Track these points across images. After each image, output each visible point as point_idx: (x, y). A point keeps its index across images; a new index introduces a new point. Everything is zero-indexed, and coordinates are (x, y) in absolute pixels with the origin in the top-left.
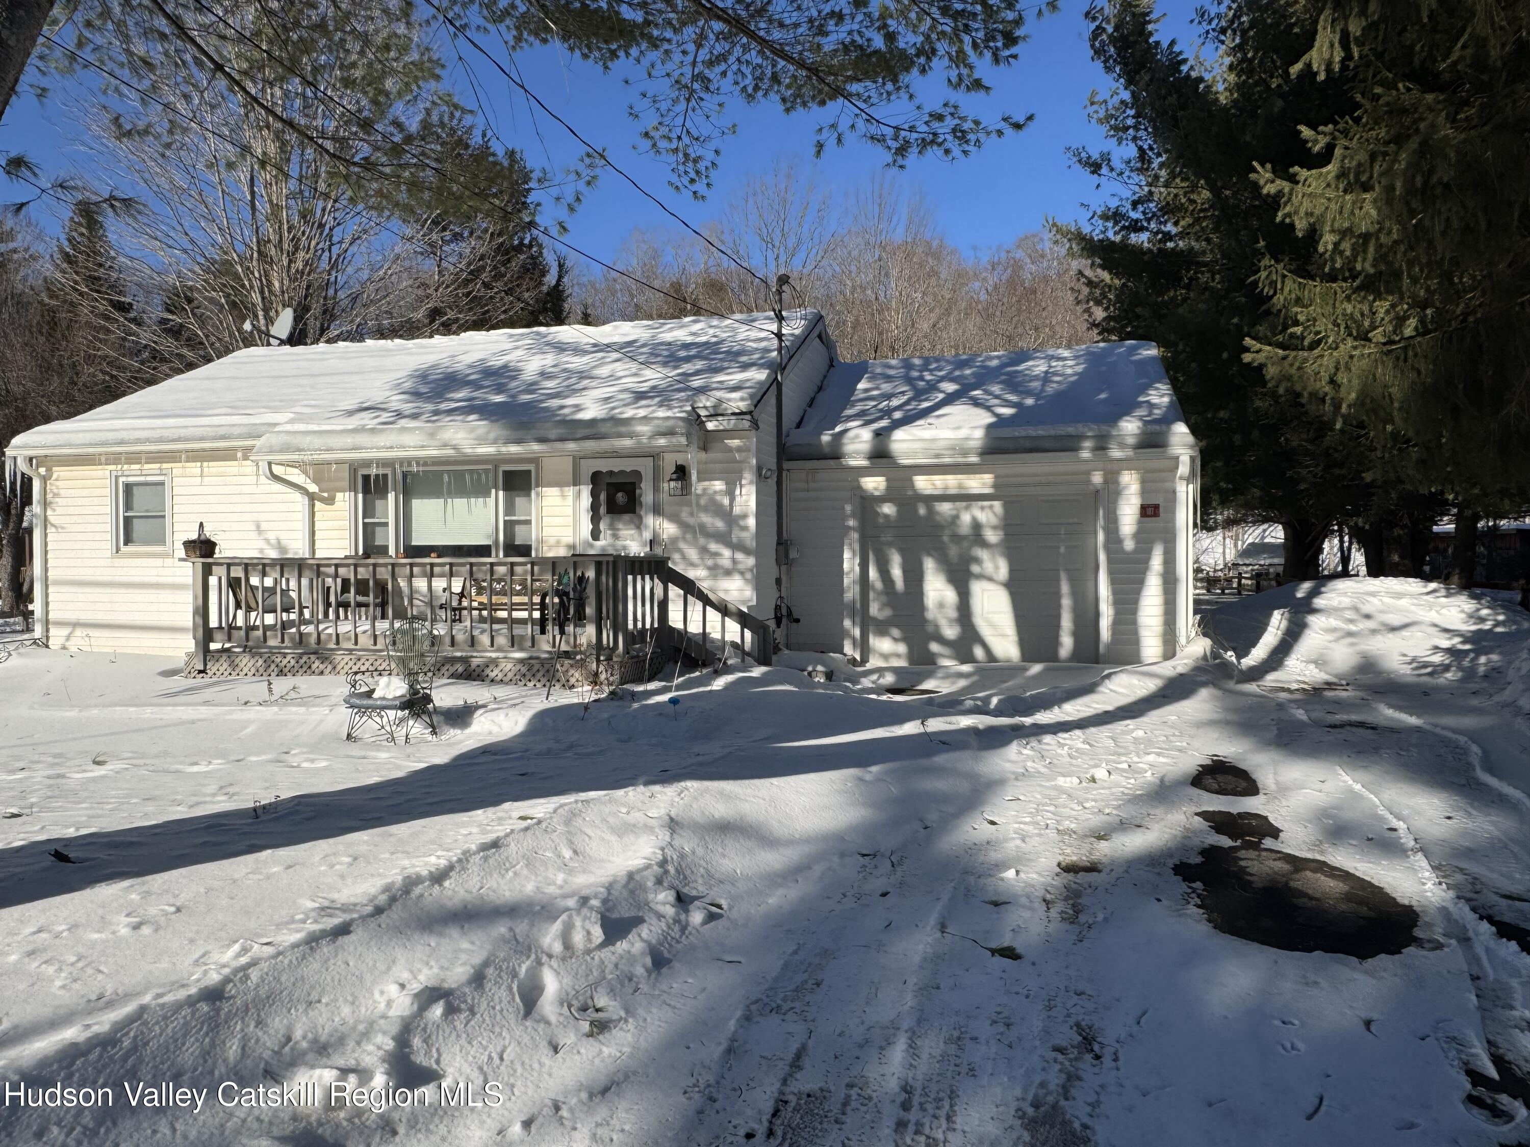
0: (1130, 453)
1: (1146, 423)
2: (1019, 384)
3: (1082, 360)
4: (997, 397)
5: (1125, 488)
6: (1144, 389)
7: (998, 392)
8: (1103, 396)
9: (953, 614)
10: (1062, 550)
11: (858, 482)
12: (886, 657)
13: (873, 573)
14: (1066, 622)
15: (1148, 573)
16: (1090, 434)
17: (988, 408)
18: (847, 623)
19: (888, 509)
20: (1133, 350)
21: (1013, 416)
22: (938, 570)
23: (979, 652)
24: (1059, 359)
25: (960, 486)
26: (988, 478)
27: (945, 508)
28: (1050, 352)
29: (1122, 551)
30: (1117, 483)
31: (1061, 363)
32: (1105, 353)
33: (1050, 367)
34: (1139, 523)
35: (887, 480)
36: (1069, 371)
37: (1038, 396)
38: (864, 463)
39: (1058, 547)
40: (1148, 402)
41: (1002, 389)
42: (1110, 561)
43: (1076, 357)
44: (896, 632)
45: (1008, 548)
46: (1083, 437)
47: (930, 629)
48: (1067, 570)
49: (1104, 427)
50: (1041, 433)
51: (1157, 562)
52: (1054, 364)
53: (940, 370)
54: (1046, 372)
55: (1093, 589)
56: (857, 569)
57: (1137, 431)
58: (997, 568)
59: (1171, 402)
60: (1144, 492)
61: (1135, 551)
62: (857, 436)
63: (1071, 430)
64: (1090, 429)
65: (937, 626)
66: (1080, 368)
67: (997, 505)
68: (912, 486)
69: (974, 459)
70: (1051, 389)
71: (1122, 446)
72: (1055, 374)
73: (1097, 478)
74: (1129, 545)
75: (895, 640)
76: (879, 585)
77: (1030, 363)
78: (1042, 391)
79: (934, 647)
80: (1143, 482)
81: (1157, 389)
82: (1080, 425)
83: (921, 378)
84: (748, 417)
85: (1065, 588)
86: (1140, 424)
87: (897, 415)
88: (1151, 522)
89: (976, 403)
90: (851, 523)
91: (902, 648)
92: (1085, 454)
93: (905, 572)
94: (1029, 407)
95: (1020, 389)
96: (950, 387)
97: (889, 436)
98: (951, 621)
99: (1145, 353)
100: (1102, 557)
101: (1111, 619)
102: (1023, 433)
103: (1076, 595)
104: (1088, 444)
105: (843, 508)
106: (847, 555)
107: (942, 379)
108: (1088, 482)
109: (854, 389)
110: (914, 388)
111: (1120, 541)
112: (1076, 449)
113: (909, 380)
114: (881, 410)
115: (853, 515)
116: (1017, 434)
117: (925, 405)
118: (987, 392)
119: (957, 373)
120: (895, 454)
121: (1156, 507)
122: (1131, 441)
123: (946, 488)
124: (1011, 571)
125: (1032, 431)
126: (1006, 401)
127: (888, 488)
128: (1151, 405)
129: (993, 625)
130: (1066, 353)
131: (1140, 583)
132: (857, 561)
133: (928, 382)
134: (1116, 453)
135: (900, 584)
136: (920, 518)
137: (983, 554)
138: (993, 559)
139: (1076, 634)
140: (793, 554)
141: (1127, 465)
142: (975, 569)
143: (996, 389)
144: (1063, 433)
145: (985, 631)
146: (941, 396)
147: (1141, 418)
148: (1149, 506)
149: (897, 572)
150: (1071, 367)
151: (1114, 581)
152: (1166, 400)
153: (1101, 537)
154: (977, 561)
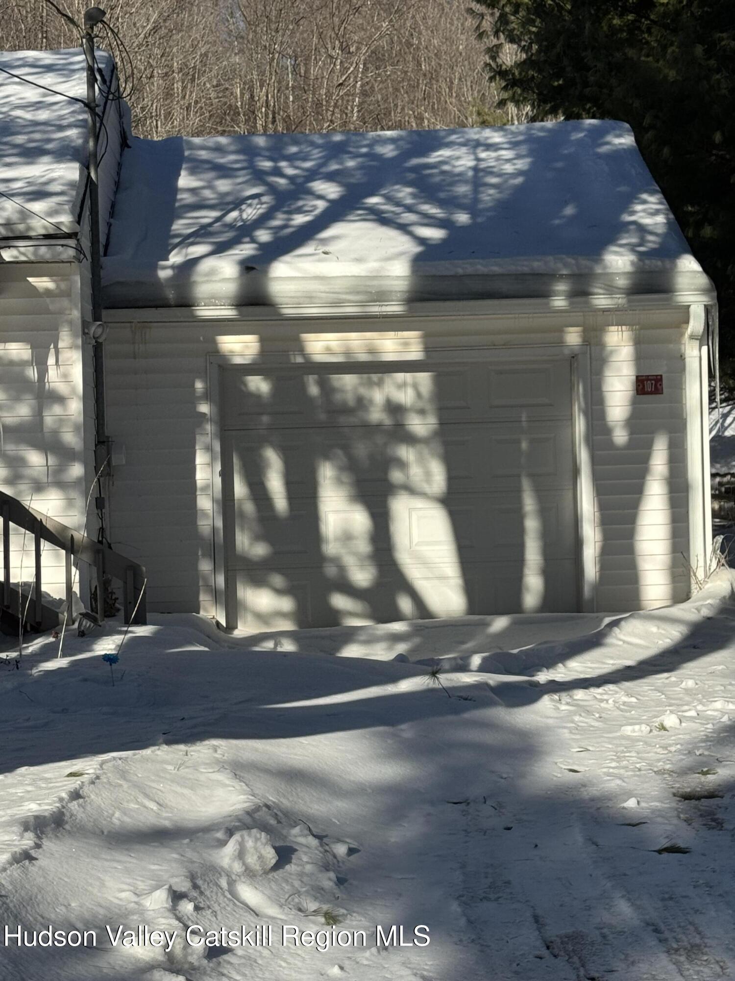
0: (620, 300)
1: (641, 255)
2: (439, 187)
3: (523, 149)
4: (409, 209)
5: (611, 352)
6: (627, 201)
7: (409, 201)
8: (569, 211)
9: (363, 546)
10: (524, 445)
11: (215, 343)
12: (261, 617)
13: (240, 489)
14: (533, 554)
15: (649, 478)
16: (565, 272)
17: (404, 228)
18: (205, 566)
19: (259, 385)
20: (597, 135)
21: (444, 242)
22: (339, 481)
23: (405, 604)
24: (489, 147)
25: (372, 351)
26: (413, 336)
27: (348, 381)
28: (473, 134)
29: (610, 445)
30: (601, 345)
31: (493, 154)
32: (556, 138)
33: (478, 159)
34: (634, 403)
35: (262, 341)
36: (509, 168)
37: (472, 208)
38: (228, 312)
39: (519, 442)
40: (634, 223)
41: (414, 196)
42: (594, 461)
43: (514, 145)
44: (278, 580)
45: (446, 444)
46: (553, 277)
47: (331, 571)
48: (532, 476)
49: (584, 262)
50: (496, 269)
51: (659, 462)
52: (483, 155)
53: (305, 159)
54: (475, 169)
55: (571, 506)
56: (218, 481)
57: (629, 268)
58: (428, 475)
59: (669, 223)
60: (639, 358)
61: (630, 445)
62: (212, 272)
63: (537, 265)
64: (566, 265)
65: (342, 569)
66: (522, 164)
67: (424, 379)
68: (300, 348)
69: (394, 308)
70: (488, 196)
71: (611, 290)
72: (489, 172)
73: (573, 337)
74: (620, 436)
75: (279, 592)
76: (249, 508)
77: (445, 153)
78: (476, 200)
79: (340, 601)
80: (638, 342)
81: (645, 202)
82: (550, 258)
83: (278, 172)
84: (72, 242)
85: (529, 503)
86: (632, 257)
87: (264, 236)
88: (651, 402)
89: (382, 219)
90: (204, 408)
91: (286, 604)
92: (559, 302)
93: (290, 484)
94: (464, 228)
95: (442, 195)
96: (331, 190)
97: (265, 272)
98: (361, 558)
99: (617, 141)
100: (583, 456)
101: (598, 545)
102: (470, 270)
103: (544, 513)
104: (562, 287)
105: (193, 385)
106: (201, 458)
107: (313, 175)
108: (561, 343)
109: (175, 190)
110: (273, 189)
111: (607, 431)
112: (545, 294)
113: (259, 176)
114: (231, 226)
115: (207, 396)
116: (460, 271)
117: (300, 219)
118: (389, 199)
119: (334, 167)
120: (278, 300)
121: (658, 379)
122: (622, 282)
123: (347, 353)
124: (451, 479)
125: (481, 267)
126: (425, 215)
127: (263, 352)
128: (642, 229)
129: (425, 563)
130: (496, 138)
131: (637, 491)
132: (218, 468)
133: (292, 179)
134: (601, 301)
135: (280, 502)
136: (310, 400)
137: (406, 453)
138: (421, 460)
139: (547, 573)
140: (118, 459)
141: (615, 317)
142: (396, 476)
143: (405, 193)
144: (526, 270)
145: (414, 573)
146: (321, 205)
147: (632, 248)
148: (648, 378)
149: (275, 484)
150: (508, 161)
151: (600, 490)
152: (660, 219)
153: (580, 425)
154: (402, 465)
